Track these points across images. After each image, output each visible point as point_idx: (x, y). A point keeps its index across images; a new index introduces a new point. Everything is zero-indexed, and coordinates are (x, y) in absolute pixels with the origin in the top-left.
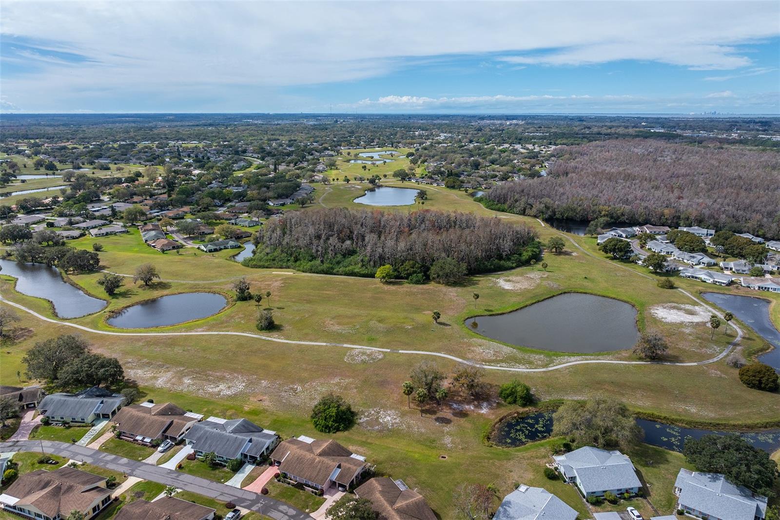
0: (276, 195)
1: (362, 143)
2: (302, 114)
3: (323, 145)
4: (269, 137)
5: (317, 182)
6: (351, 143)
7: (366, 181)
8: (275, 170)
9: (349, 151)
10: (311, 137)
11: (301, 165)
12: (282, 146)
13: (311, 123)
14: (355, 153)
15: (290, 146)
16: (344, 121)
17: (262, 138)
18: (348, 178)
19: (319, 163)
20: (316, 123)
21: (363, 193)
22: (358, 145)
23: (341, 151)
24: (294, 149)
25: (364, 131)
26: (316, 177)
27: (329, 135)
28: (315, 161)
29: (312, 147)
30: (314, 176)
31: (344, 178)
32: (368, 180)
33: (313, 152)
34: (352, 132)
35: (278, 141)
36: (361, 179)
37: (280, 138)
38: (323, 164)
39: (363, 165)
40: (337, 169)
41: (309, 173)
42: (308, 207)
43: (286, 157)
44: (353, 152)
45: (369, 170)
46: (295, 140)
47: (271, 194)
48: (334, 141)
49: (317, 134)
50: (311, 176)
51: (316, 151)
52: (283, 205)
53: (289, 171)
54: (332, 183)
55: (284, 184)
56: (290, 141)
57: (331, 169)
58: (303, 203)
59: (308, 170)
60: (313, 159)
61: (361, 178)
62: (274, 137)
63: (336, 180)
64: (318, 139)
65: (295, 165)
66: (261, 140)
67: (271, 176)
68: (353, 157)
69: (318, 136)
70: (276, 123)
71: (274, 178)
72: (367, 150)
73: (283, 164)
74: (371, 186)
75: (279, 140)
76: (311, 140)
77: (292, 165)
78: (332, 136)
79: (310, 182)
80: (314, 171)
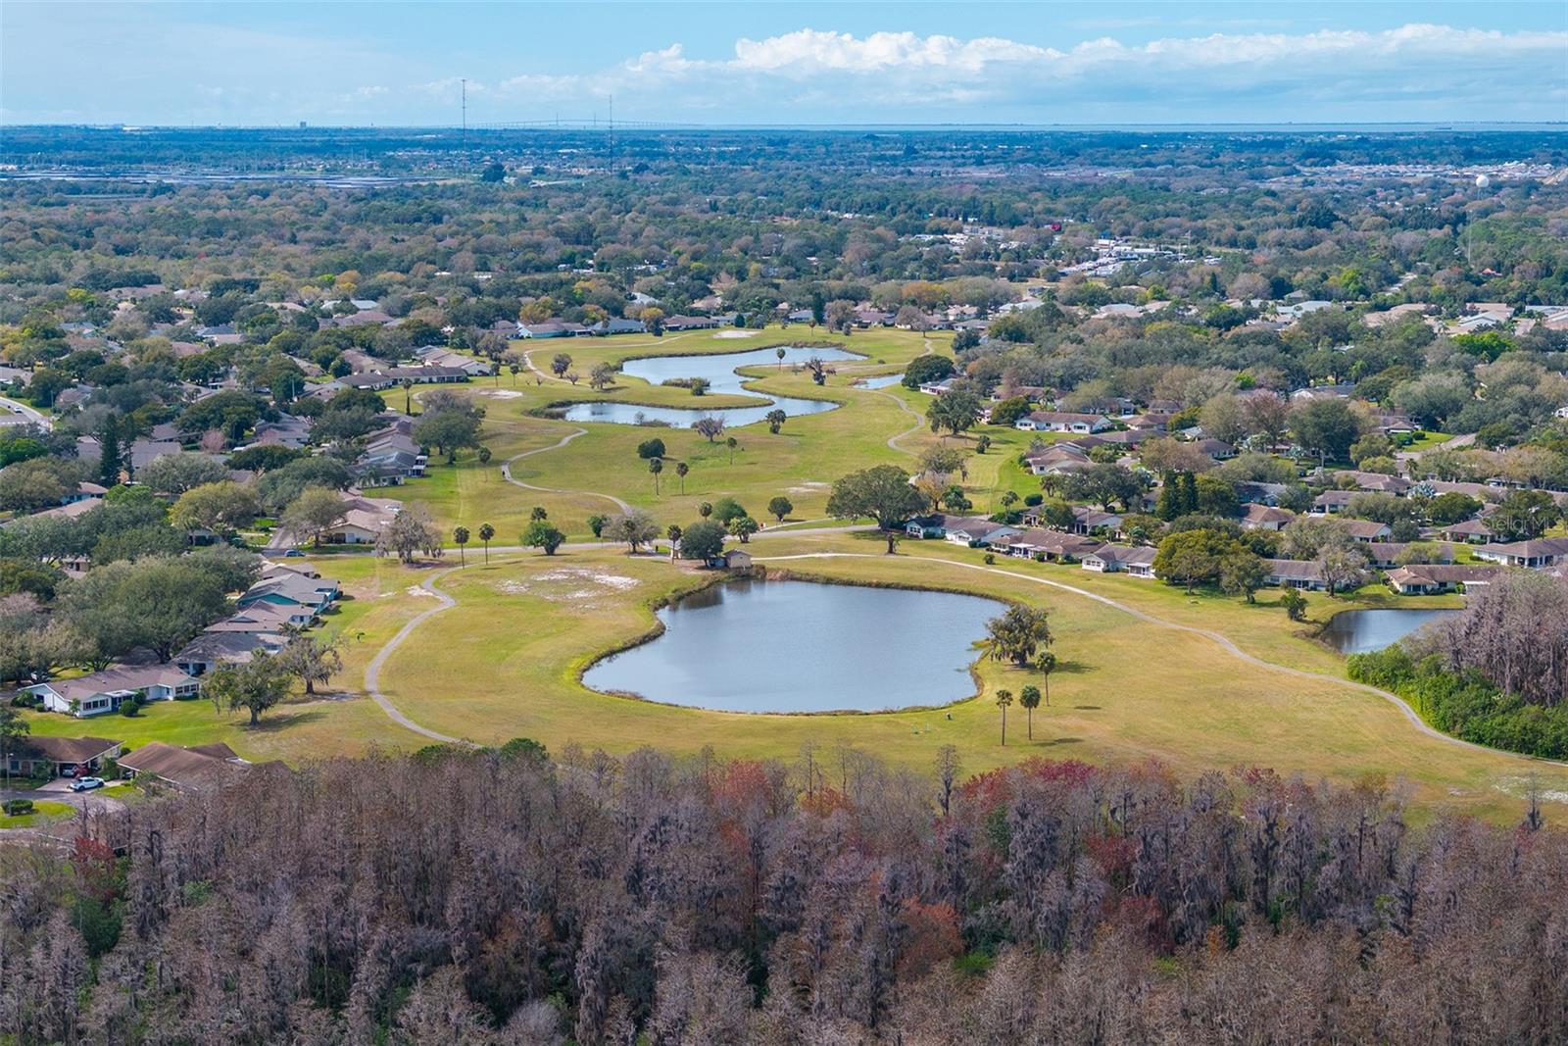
0: (89, 646)
1: (642, 299)
2: (304, 131)
3: (414, 315)
4: (101, 261)
5: (361, 546)
6: (574, 301)
7: (664, 542)
8: (108, 471)
9: (562, 346)
10: (343, 267)
11: (270, 440)
12: (171, 318)
13: (353, 182)
14: (597, 362)
15: (217, 318)
16: (538, 171)
17: (58, 267)
18: (553, 522)
19: (383, 423)
20: (379, 182)
21: (642, 622)
22: (618, 312)
23: (514, 348)
24: (235, 339)
25: (650, 231)
26: (355, 517)
27: (449, 254)
28: (357, 411)
29: (345, 322)
30: (342, 511)
31: (525, 520)
32: (675, 533)
33: (351, 354)
34: (585, 236)
35: (152, 290)
36: (635, 533)
37: (166, 267)
38: (405, 429)
39: (648, 436)
40: (485, 460)
41: (313, 494)
42: (291, 721)
43: (189, 386)
44: (587, 355)
45: (683, 469)
46: (252, 286)
47: (55, 636)
48: (476, 290)
49: (381, 246)
50: (325, 514)
51: (370, 351)
52: (134, 706)
53: (194, 477)
54: (452, 552)
55: (150, 565)
56: (218, 289)
57: (452, 462)
58: (259, 698)
59: (309, 475)
60: (345, 402)
61: (631, 526)
62: (130, 263)
63: (474, 538)
64: (383, 277)
65: (238, 434)
66: (52, 279)
67: (74, 510)
68: (584, 386)
69: (380, 262)
70: (152, 179)
71: (98, 523)
72: (669, 340)
73: (164, 430)
74: (691, 573)
75: (152, 280)
76: (346, 280)
77: (215, 437)
78: (466, 258)
79: (318, 548)
80: (341, 481)
